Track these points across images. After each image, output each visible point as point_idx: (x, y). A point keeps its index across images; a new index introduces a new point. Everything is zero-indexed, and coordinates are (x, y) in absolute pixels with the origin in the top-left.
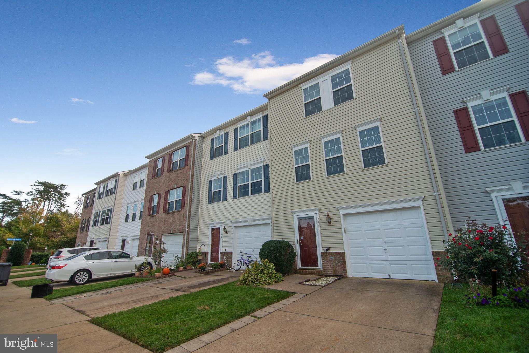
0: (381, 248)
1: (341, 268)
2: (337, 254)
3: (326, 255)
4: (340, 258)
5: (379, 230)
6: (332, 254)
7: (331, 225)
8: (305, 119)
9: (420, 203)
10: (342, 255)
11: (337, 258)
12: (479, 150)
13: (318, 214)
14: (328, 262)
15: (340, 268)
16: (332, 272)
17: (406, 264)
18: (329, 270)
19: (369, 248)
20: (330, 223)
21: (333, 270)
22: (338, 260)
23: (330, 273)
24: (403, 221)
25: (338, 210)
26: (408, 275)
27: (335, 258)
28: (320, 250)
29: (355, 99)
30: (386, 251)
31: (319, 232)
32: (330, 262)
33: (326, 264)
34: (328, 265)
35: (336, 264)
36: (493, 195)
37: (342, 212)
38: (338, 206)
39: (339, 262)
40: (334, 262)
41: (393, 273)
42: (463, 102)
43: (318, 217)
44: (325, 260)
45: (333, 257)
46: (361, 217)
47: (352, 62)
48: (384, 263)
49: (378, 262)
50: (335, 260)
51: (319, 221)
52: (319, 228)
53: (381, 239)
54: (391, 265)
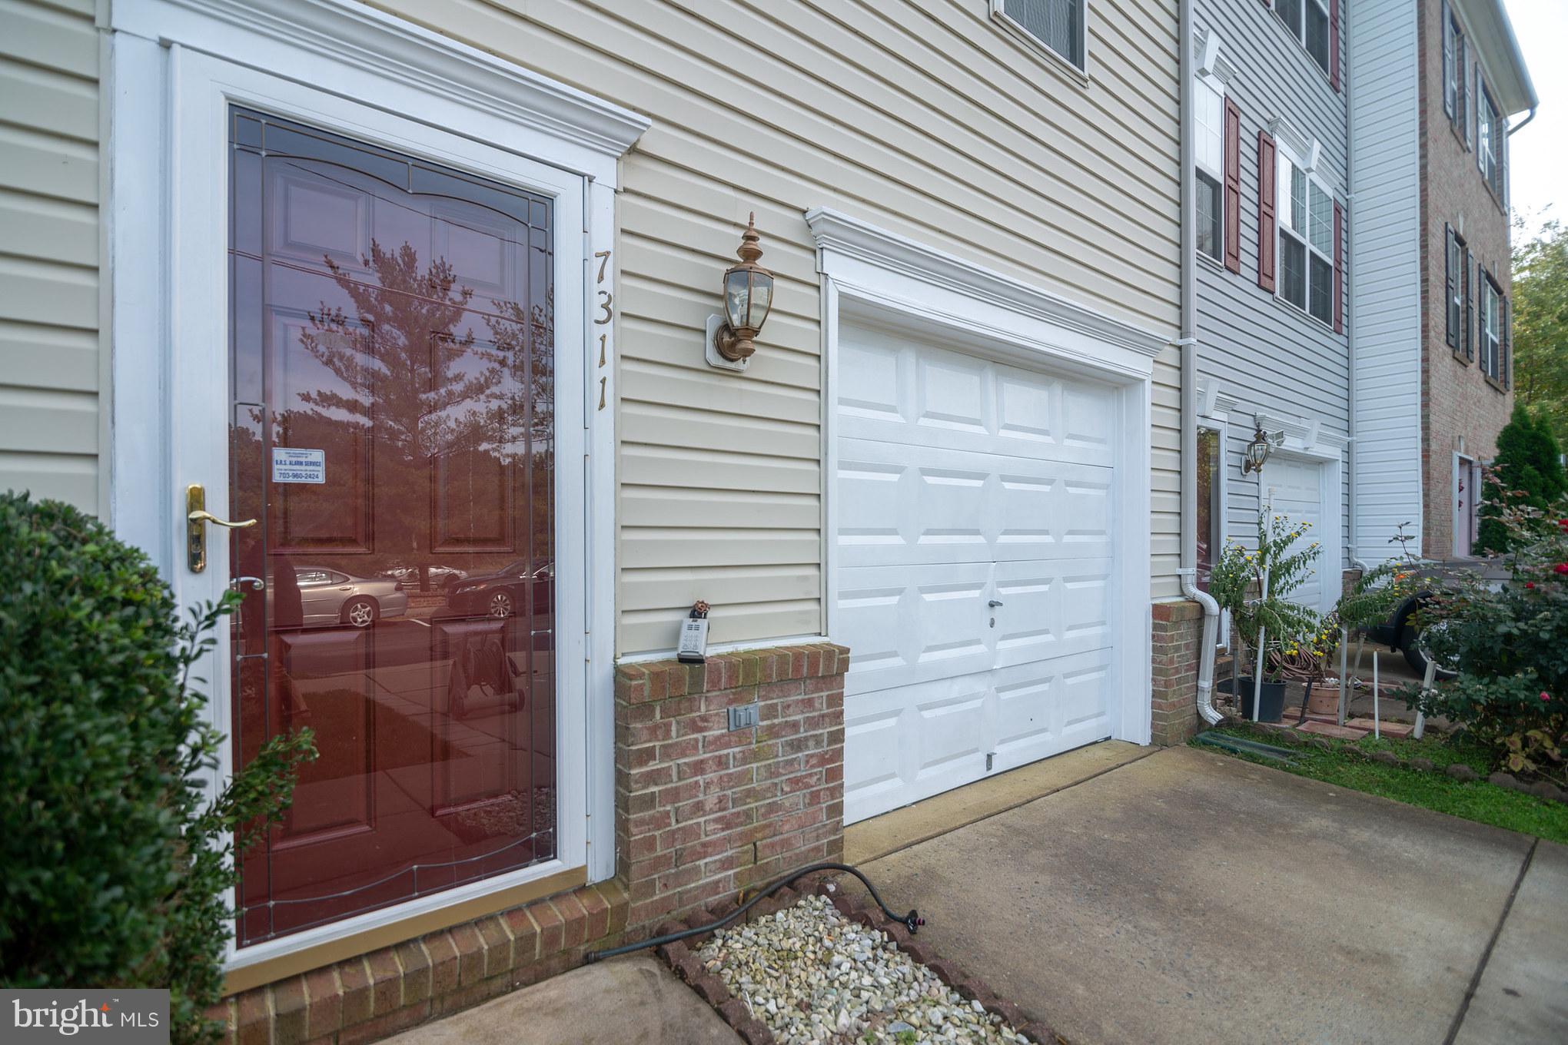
0: (976, 593)
1: (815, 798)
2: (797, 668)
3: (694, 688)
4: (809, 703)
6: (746, 675)
7: (736, 375)
9: (1142, 367)
10: (824, 671)
11: (792, 704)
13: (604, 194)
14: (699, 768)
15: (800, 797)
16: (727, 864)
17: (1048, 682)
18: (706, 849)
19: (929, 598)
20: (732, 349)
21: (748, 838)
22: (795, 726)
23: (715, 887)
25: (814, 241)
26: (1047, 737)
27: (770, 712)
30: (996, 614)
31: (604, 422)
32: (721, 763)
33: (674, 795)
34: (699, 808)
35: (772, 772)
38: (824, 210)
39: (797, 746)
40: (755, 756)
41: (1002, 742)
43: (604, 237)
44: (667, 752)
45: (753, 709)
48: (980, 686)
49: (955, 689)
50: (773, 732)
51: (607, 285)
52: (598, 374)
53: (980, 540)
54: (999, 690)
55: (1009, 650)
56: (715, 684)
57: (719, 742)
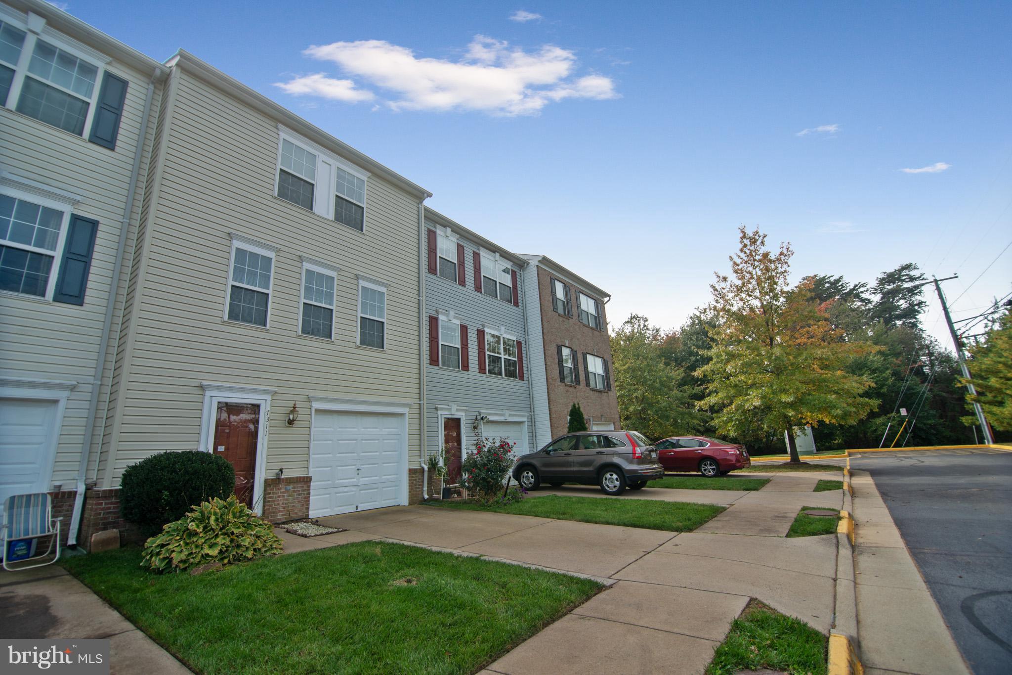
0: (353, 467)
1: (303, 505)
3: (279, 482)
4: (303, 487)
5: (356, 440)
6: (290, 481)
7: (292, 427)
8: (275, 198)
9: (405, 410)
10: (306, 481)
11: (299, 487)
12: (438, 365)
13: (269, 403)
14: (279, 497)
15: (299, 505)
16: (283, 515)
17: (377, 488)
18: (279, 512)
19: (339, 468)
20: (291, 422)
21: (288, 511)
22: (299, 491)
23: (281, 519)
24: (384, 430)
25: (309, 400)
26: (377, 503)
27: (294, 488)
28: (261, 474)
29: (364, 234)
30: (359, 471)
31: (266, 438)
32: (283, 496)
33: (274, 501)
34: (278, 504)
35: (294, 499)
36: (440, 412)
37: (316, 405)
38: (312, 394)
39: (299, 495)
40: (290, 496)
41: (362, 503)
42: (437, 311)
43: (268, 408)
44: (273, 493)
45: (291, 487)
46: (336, 417)
47: (369, 177)
48: (353, 489)
49: (346, 489)
50: (294, 492)
51: (268, 416)
52: (266, 430)
53: (355, 454)
54: (360, 490)
55: (363, 481)
56: (283, 482)
57: (283, 492)
